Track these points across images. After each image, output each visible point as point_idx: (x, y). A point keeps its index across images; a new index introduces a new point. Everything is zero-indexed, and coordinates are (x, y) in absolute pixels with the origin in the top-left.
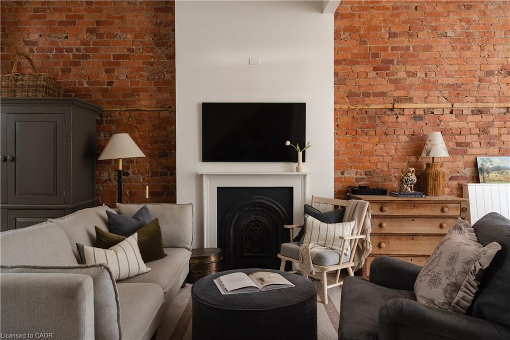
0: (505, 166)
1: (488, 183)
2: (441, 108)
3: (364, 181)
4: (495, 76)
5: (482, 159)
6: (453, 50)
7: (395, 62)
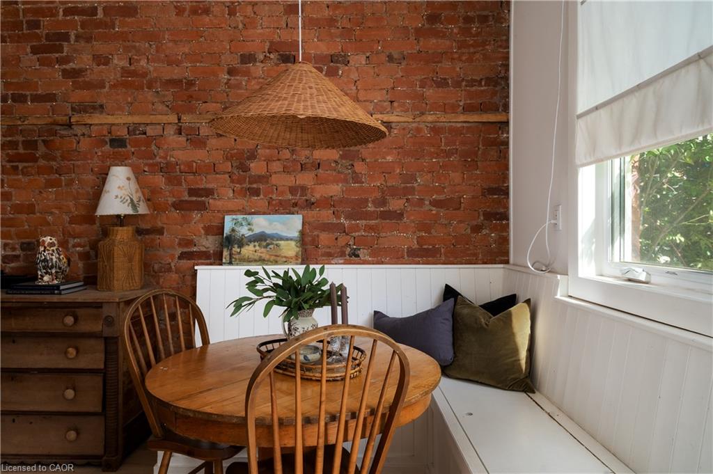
0: (275, 232)
1: (237, 265)
2: (159, 124)
3: (19, 261)
4: (258, 64)
5: (233, 219)
6: (177, 14)
7: (73, 37)
